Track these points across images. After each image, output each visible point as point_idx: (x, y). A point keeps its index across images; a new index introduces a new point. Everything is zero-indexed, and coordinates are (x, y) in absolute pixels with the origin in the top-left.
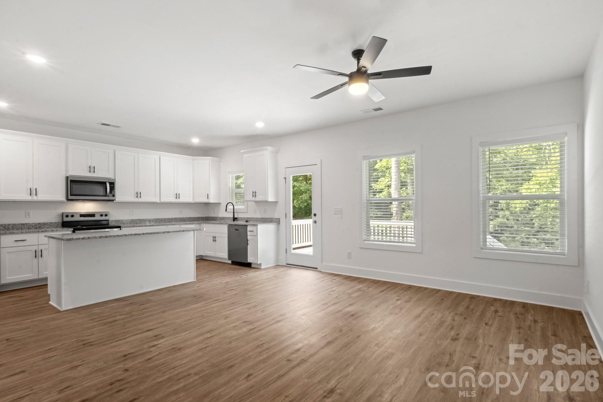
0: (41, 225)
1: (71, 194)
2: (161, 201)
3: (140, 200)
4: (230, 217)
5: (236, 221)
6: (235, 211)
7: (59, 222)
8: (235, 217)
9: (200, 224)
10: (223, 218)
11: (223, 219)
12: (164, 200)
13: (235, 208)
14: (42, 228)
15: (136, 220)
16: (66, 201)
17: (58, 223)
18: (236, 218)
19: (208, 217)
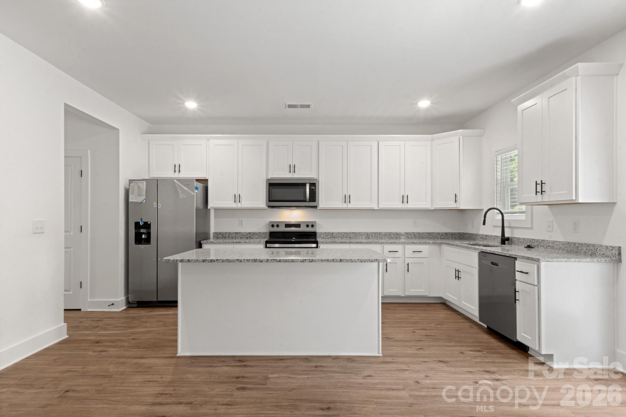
0: (251, 235)
1: (270, 200)
2: (379, 207)
3: (350, 206)
4: (497, 236)
5: (509, 244)
6: (505, 225)
7: (267, 232)
8: (507, 235)
9: (440, 244)
10: (486, 236)
11: (485, 239)
12: (384, 205)
13: (505, 219)
14: (252, 238)
15: (350, 233)
16: (267, 208)
17: (265, 234)
18: (508, 239)
19: (463, 233)
